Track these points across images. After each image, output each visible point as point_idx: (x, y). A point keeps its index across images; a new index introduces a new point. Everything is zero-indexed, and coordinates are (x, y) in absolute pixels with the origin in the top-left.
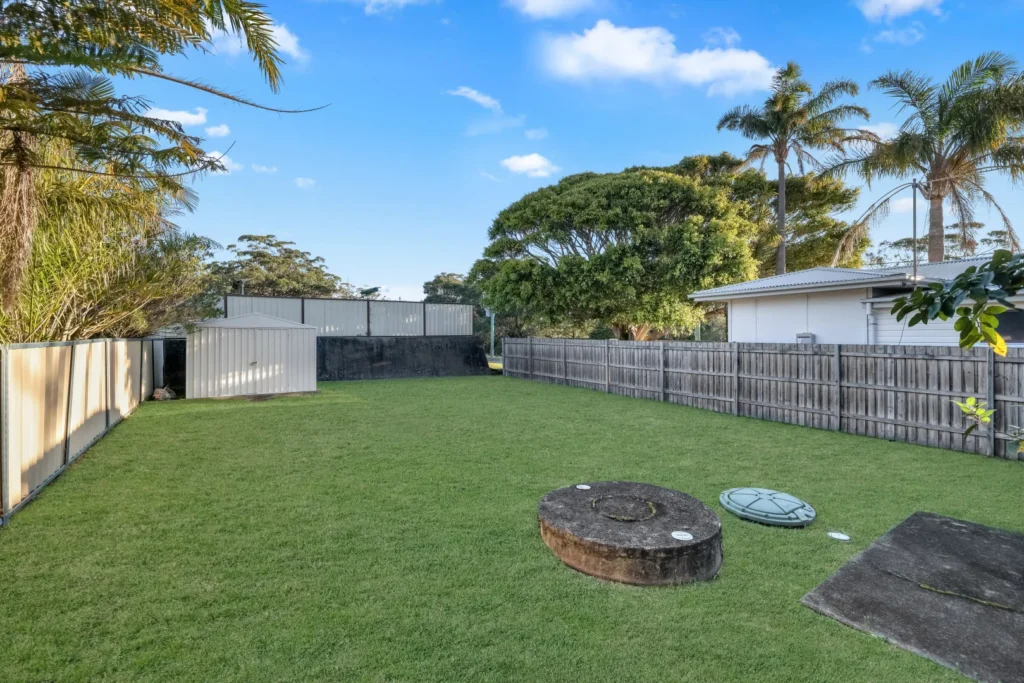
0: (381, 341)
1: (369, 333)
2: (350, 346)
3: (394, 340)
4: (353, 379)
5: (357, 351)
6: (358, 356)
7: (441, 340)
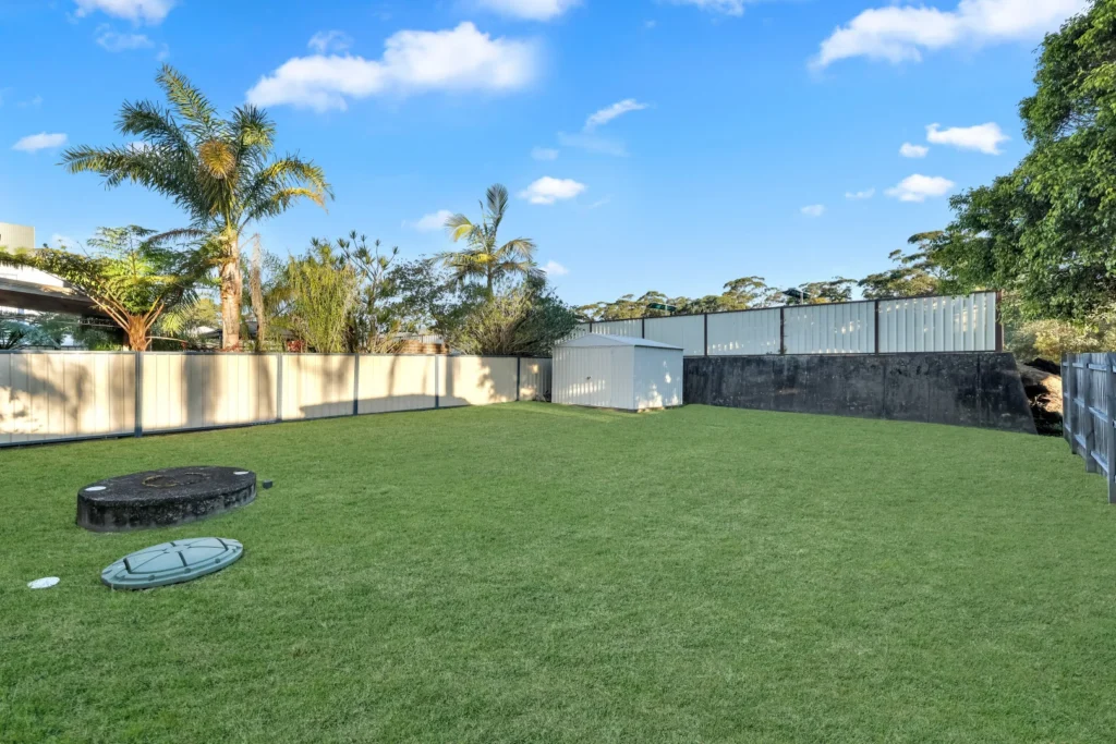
0: (797, 361)
1: (782, 350)
2: (754, 365)
3: (816, 360)
4: (751, 408)
5: (760, 373)
6: (760, 379)
7: (907, 360)
